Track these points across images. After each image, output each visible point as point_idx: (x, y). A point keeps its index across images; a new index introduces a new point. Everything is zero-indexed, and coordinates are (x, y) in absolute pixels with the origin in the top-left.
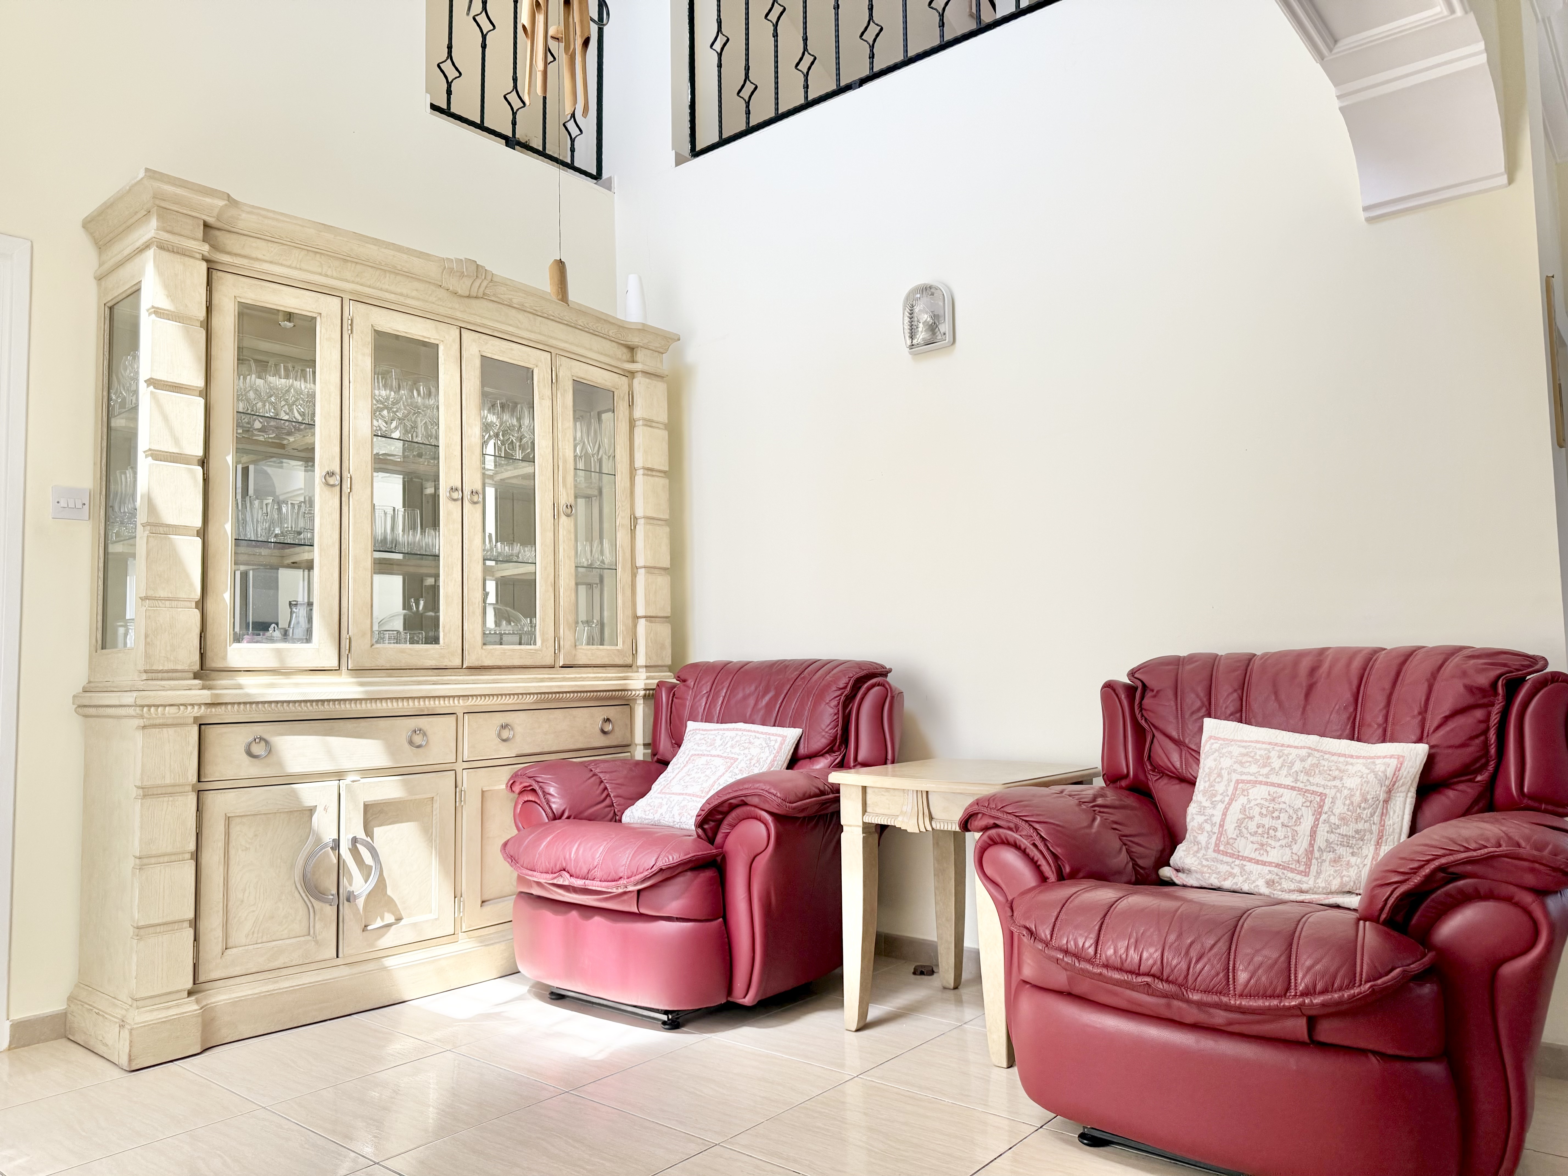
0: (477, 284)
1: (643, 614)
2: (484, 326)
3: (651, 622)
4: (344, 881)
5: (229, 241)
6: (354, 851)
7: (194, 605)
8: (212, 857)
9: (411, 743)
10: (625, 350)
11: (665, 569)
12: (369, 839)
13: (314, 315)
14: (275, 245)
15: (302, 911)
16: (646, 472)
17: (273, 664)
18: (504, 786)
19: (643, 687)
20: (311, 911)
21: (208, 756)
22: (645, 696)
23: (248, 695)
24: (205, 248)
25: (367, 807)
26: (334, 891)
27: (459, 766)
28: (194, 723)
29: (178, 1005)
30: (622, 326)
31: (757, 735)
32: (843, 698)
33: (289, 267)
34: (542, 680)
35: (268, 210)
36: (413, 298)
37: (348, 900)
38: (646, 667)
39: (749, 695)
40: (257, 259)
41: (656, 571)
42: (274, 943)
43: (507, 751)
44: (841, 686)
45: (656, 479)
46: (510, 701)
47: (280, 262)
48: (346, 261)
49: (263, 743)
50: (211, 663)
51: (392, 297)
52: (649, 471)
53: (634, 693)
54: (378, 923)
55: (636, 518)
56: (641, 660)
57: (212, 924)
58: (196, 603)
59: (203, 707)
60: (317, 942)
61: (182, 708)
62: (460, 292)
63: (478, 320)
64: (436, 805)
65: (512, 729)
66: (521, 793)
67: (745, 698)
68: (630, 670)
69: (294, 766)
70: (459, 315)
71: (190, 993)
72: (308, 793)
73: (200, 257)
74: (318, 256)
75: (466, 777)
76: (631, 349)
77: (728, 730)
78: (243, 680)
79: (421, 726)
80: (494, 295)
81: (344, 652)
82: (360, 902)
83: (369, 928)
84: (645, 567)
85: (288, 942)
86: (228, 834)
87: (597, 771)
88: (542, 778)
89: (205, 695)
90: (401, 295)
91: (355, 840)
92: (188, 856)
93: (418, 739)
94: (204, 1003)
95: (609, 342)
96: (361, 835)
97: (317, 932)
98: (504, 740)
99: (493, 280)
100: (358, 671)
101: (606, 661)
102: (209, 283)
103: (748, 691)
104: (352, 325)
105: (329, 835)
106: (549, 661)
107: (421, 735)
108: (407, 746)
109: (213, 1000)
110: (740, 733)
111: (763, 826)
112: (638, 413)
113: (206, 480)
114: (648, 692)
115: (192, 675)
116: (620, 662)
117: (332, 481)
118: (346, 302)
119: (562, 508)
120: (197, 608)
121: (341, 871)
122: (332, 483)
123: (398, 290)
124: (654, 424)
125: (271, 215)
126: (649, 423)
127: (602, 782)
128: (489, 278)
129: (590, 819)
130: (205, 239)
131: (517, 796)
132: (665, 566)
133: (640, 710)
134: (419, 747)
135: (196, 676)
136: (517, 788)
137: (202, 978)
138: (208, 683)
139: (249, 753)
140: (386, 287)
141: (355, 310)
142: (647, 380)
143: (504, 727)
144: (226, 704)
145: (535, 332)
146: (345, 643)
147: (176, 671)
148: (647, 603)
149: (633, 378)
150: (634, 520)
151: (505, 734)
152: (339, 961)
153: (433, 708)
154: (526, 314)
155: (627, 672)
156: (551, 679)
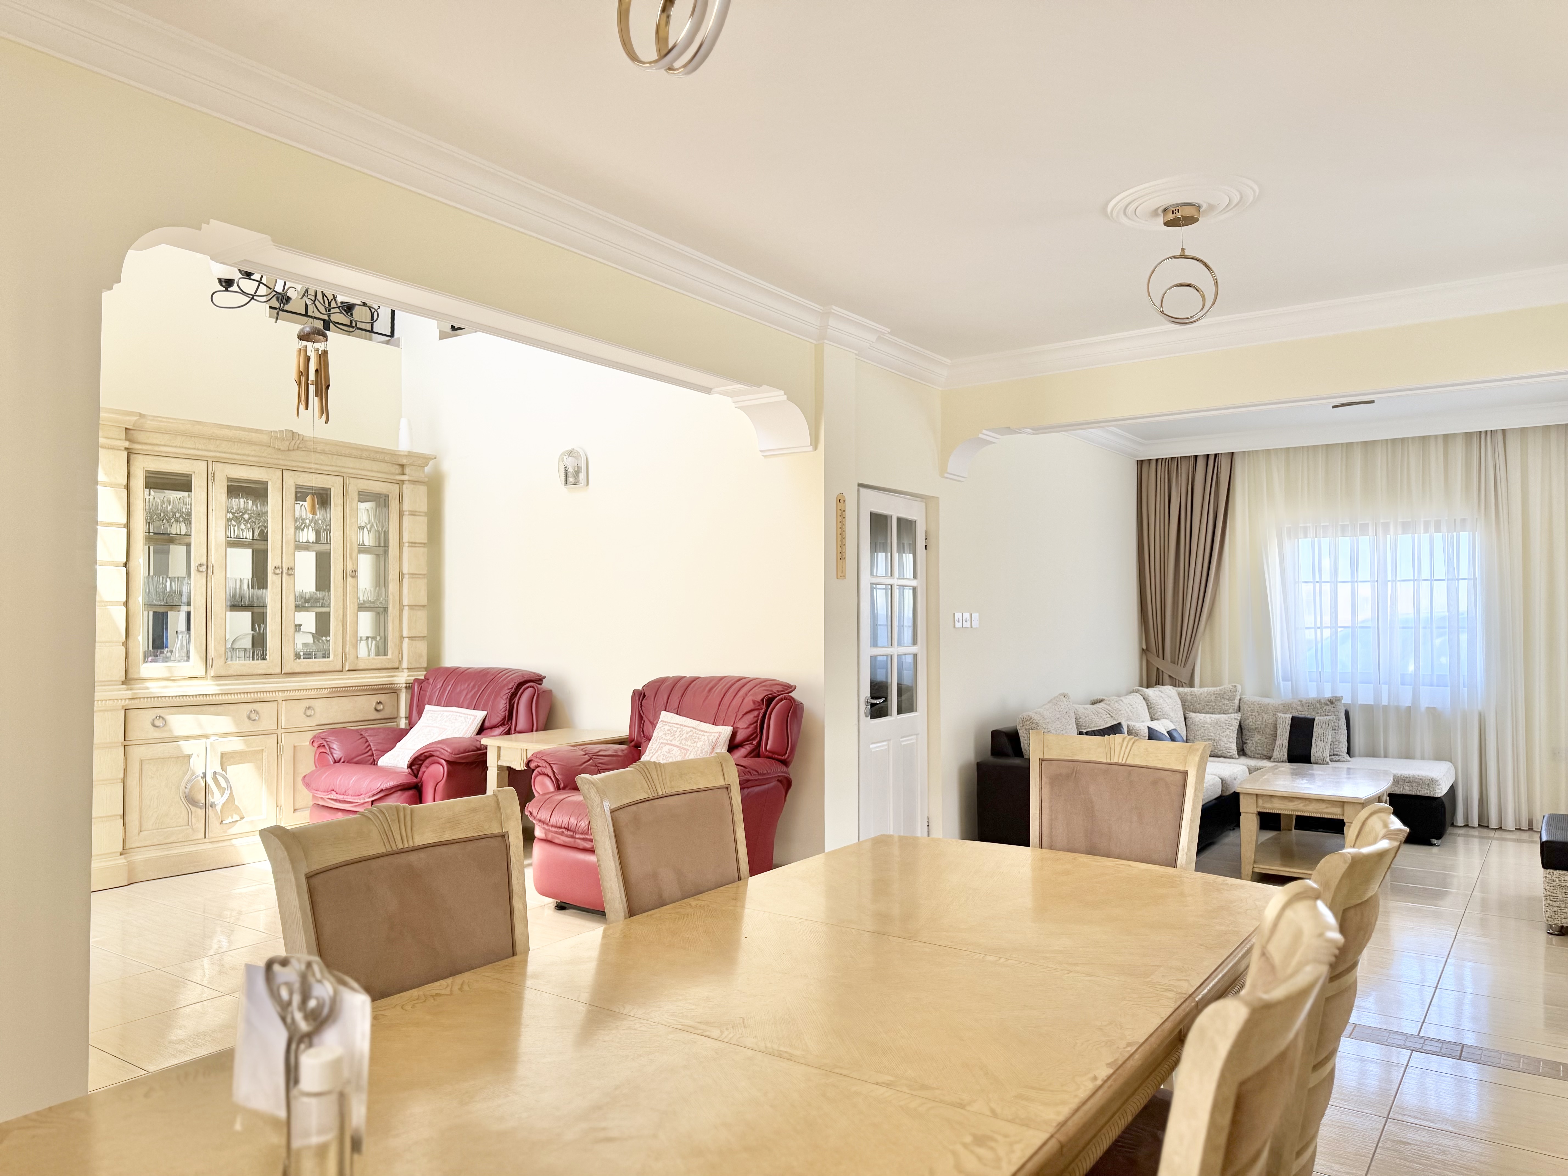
0: (293, 442)
1: (407, 636)
2: (298, 467)
3: (412, 640)
4: (209, 797)
5: (141, 436)
6: (215, 779)
7: (121, 644)
8: (132, 781)
9: (249, 718)
10: (397, 467)
11: (424, 606)
12: (224, 773)
13: (191, 473)
14: (167, 435)
15: (184, 812)
16: (411, 545)
17: (166, 674)
18: (308, 743)
19: (404, 682)
20: (189, 813)
21: (129, 727)
22: (406, 687)
23: (152, 693)
24: (127, 444)
25: (223, 755)
26: (204, 801)
27: (279, 731)
28: (122, 709)
29: (114, 860)
30: (393, 454)
31: (461, 715)
32: (510, 694)
33: (175, 447)
34: (334, 680)
35: (163, 418)
36: (252, 456)
37: (211, 806)
38: (408, 669)
39: (463, 690)
40: (157, 445)
41: (417, 608)
42: (168, 829)
43: (311, 723)
44: (510, 687)
45: (418, 549)
46: (312, 693)
47: (170, 444)
48: (210, 439)
49: (161, 719)
50: (130, 676)
51: (239, 457)
52: (413, 544)
53: (398, 685)
54: (230, 820)
55: (403, 574)
56: (405, 664)
57: (133, 817)
58: (123, 643)
59: (127, 700)
60: (193, 829)
61: (115, 701)
62: (282, 448)
63: (294, 464)
64: (265, 754)
65: (313, 709)
66: (318, 747)
67: (461, 691)
68: (397, 670)
69: (178, 732)
70: (282, 462)
71: (121, 854)
72: (187, 747)
73: (124, 449)
74: (193, 438)
75: (283, 738)
76: (402, 466)
77: (446, 711)
78: (148, 684)
79: (255, 708)
80: (305, 447)
81: (209, 666)
82: (219, 808)
83: (224, 822)
84: (408, 606)
85: (176, 828)
86: (141, 770)
87: (365, 735)
88: (330, 739)
89: (129, 694)
90: (245, 455)
91: (215, 773)
92: (120, 781)
93: (253, 716)
94: (129, 859)
95: (386, 464)
96: (219, 770)
97: (193, 823)
98: (308, 716)
99: (303, 439)
100: (218, 677)
101: (379, 666)
102: (129, 462)
103: (463, 687)
104: (213, 477)
105: (200, 771)
106: (339, 667)
107: (256, 714)
108: (247, 720)
109: (134, 858)
110: (451, 713)
111: (441, 767)
112: (406, 507)
113: (128, 574)
114: (408, 685)
115: (121, 683)
116: (390, 666)
117: (201, 569)
118: (210, 463)
119: (349, 572)
120: (123, 645)
121: (207, 791)
122: (201, 570)
123: (243, 452)
124: (417, 514)
125: (165, 420)
126: (413, 513)
127: (367, 741)
128: (301, 438)
129: (357, 763)
130: (126, 439)
131: (316, 748)
132: (423, 604)
133: (403, 697)
134: (254, 720)
135: (123, 683)
136: (316, 745)
137: (127, 847)
138: (129, 687)
139: (154, 725)
140: (235, 451)
141: (214, 467)
142: (412, 486)
143: (308, 708)
144: (140, 698)
145: (332, 466)
146: (209, 662)
147: (112, 681)
148: (409, 628)
149: (403, 484)
150: (401, 575)
151: (309, 712)
152: (206, 840)
153: (263, 698)
154: (326, 455)
155: (395, 672)
156: (340, 679)
